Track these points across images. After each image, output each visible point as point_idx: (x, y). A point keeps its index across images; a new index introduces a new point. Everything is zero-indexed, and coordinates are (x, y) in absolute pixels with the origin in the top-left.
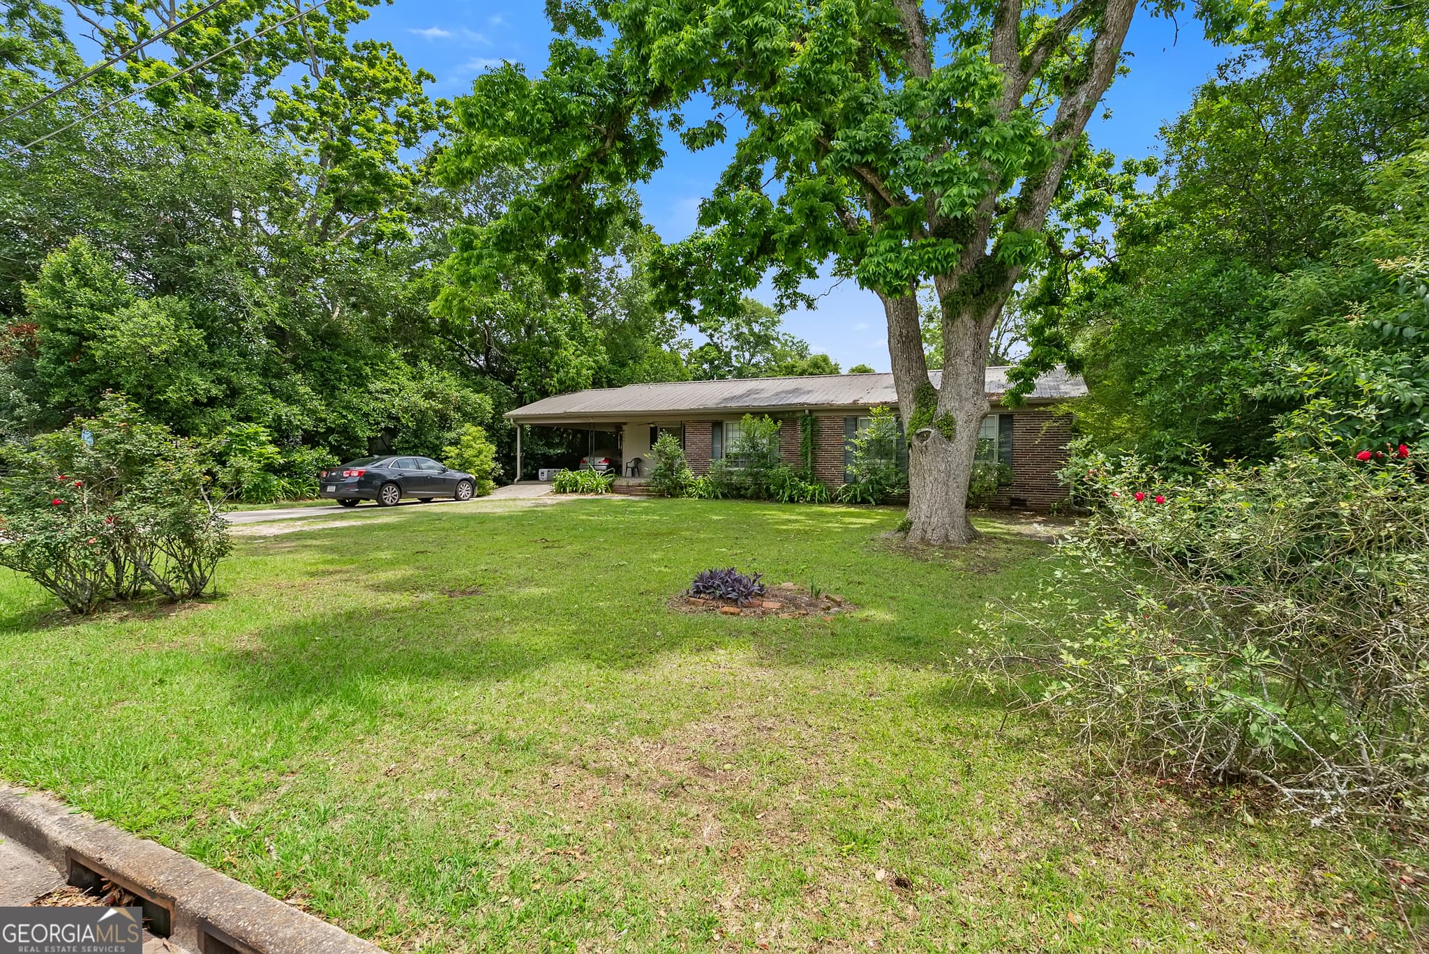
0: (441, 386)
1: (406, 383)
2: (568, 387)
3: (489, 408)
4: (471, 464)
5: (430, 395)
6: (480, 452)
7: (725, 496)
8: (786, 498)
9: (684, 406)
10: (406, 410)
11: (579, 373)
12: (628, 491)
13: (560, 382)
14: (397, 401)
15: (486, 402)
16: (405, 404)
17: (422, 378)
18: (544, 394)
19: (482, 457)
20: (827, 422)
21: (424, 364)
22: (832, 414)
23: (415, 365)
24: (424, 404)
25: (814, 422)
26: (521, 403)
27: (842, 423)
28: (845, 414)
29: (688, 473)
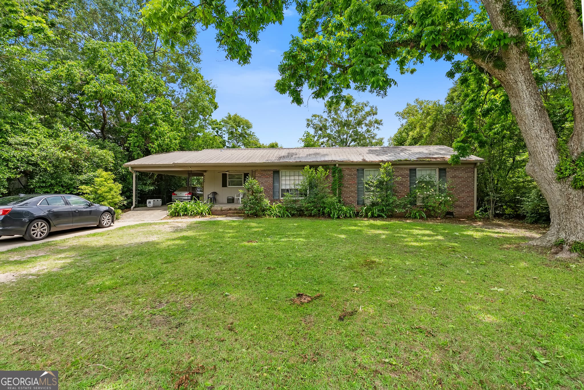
0: (75, 143)
1: (43, 139)
2: (164, 149)
3: (111, 160)
4: (104, 199)
5: (66, 148)
6: (111, 189)
7: (293, 215)
8: (336, 216)
9: (257, 161)
10: (45, 158)
11: (171, 141)
12: (222, 213)
13: (159, 146)
14: (35, 152)
15: (108, 155)
16: (44, 154)
17: (58, 136)
18: (147, 153)
19: (113, 193)
20: (347, 171)
21: (59, 126)
22: (350, 167)
23: (51, 128)
24: (61, 154)
25: (340, 171)
26: (131, 158)
27: (356, 172)
28: (357, 167)
29: (267, 202)
